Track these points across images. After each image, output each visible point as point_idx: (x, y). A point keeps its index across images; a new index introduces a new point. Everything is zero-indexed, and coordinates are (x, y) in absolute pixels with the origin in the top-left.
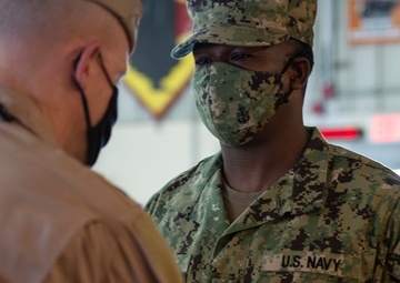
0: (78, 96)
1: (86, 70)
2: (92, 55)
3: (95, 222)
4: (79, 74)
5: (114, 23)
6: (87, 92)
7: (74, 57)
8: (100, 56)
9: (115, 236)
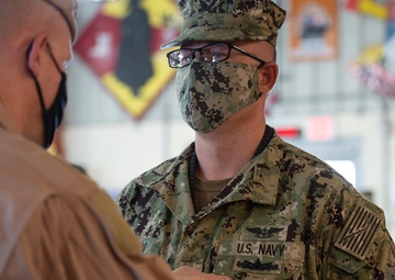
0: (32, 82)
1: (38, 59)
2: (41, 45)
3: (53, 196)
4: (32, 63)
5: (57, 15)
6: (40, 79)
7: (26, 48)
8: (48, 45)
9: (73, 208)
